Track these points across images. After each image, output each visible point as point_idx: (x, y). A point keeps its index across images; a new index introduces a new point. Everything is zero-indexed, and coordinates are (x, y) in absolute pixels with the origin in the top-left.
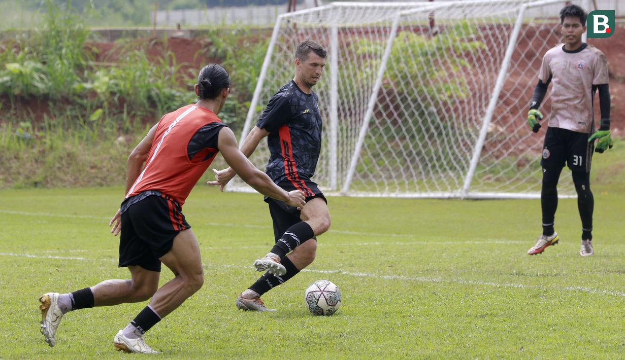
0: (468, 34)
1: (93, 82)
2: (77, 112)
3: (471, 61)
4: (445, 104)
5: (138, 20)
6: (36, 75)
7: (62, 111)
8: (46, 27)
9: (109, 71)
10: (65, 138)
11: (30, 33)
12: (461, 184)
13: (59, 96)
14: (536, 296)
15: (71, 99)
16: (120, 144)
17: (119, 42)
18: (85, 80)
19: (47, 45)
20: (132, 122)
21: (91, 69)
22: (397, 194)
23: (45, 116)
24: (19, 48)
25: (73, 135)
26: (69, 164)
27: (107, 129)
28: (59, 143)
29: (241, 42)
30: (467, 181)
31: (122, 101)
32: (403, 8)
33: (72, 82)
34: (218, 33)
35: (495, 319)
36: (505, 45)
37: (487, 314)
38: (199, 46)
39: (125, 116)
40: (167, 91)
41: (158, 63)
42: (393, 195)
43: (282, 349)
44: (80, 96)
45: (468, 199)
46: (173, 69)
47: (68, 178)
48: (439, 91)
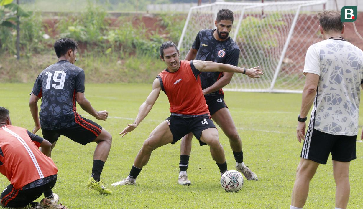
0: (278, 18)
1: (107, 36)
2: (100, 49)
3: (279, 30)
4: (267, 49)
5: (141, 9)
6: (82, 33)
7: (93, 49)
8: (86, 11)
9: (115, 31)
10: (94, 61)
11: (80, 13)
12: (270, 86)
13: (92, 42)
14: (283, 137)
15: (97, 43)
16: (119, 64)
17: (120, 18)
18: (104, 35)
19: (87, 19)
20: (124, 54)
21: (107, 30)
22: (241, 90)
23: (86, 51)
24: (74, 20)
25: (98, 60)
26: (95, 73)
27: (113, 58)
28: (91, 64)
29: (175, 19)
30: (272, 84)
31: (120, 45)
32: (247, 6)
33: (98, 36)
34: (165, 15)
35: (262, 147)
36: (291, 24)
37: (259, 144)
38: (156, 21)
39: (121, 51)
40: (141, 41)
41: (137, 28)
42: (239, 90)
43: (161, 158)
44: (102, 42)
45: (273, 93)
46: (144, 31)
47: (95, 79)
48: (265, 43)
